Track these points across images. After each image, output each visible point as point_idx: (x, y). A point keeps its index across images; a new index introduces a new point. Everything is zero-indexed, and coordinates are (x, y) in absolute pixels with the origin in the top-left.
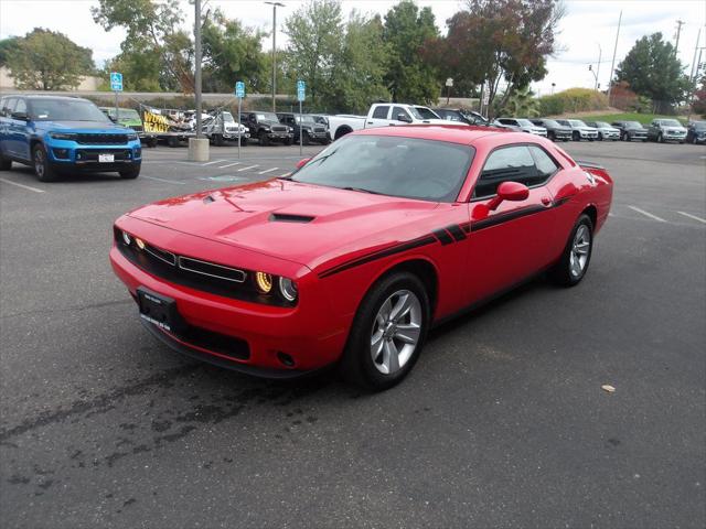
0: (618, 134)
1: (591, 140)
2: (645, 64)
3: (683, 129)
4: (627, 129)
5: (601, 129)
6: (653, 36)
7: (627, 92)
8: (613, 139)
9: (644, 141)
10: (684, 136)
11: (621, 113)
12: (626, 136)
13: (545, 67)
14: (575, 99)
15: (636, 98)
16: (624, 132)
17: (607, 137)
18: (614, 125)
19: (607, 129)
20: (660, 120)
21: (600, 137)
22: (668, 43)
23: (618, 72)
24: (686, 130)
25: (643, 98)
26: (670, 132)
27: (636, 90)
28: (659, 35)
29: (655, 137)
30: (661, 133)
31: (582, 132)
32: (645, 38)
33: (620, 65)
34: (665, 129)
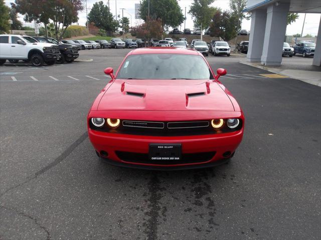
0: (100, 46)
1: (89, 49)
2: (99, 14)
3: (124, 42)
4: (102, 43)
5: (93, 44)
6: (100, 2)
7: (95, 27)
8: (98, 48)
9: (110, 48)
10: (124, 45)
11: (95, 36)
12: (103, 46)
13: (78, 16)
14: (75, 30)
15: (99, 30)
16: (102, 45)
17: (95, 47)
18: (96, 42)
19: (94, 43)
20: (114, 39)
21: (93, 48)
22: (106, 6)
23: (88, 18)
24: (125, 43)
25: (102, 30)
26: (119, 44)
27: (98, 26)
28: (102, 2)
29: (113, 46)
30: (116, 44)
31: (85, 46)
32: (96, 3)
33: (89, 15)
34: (117, 43)
